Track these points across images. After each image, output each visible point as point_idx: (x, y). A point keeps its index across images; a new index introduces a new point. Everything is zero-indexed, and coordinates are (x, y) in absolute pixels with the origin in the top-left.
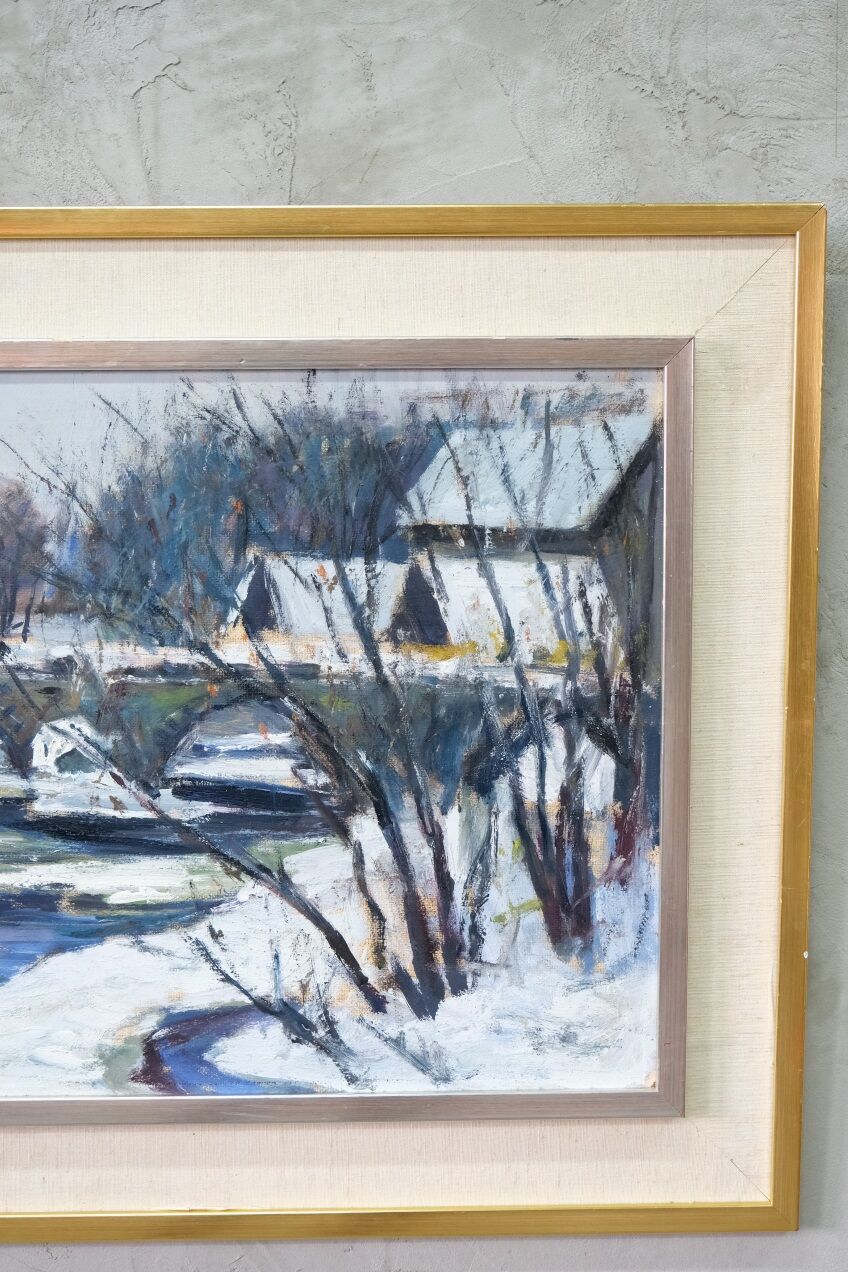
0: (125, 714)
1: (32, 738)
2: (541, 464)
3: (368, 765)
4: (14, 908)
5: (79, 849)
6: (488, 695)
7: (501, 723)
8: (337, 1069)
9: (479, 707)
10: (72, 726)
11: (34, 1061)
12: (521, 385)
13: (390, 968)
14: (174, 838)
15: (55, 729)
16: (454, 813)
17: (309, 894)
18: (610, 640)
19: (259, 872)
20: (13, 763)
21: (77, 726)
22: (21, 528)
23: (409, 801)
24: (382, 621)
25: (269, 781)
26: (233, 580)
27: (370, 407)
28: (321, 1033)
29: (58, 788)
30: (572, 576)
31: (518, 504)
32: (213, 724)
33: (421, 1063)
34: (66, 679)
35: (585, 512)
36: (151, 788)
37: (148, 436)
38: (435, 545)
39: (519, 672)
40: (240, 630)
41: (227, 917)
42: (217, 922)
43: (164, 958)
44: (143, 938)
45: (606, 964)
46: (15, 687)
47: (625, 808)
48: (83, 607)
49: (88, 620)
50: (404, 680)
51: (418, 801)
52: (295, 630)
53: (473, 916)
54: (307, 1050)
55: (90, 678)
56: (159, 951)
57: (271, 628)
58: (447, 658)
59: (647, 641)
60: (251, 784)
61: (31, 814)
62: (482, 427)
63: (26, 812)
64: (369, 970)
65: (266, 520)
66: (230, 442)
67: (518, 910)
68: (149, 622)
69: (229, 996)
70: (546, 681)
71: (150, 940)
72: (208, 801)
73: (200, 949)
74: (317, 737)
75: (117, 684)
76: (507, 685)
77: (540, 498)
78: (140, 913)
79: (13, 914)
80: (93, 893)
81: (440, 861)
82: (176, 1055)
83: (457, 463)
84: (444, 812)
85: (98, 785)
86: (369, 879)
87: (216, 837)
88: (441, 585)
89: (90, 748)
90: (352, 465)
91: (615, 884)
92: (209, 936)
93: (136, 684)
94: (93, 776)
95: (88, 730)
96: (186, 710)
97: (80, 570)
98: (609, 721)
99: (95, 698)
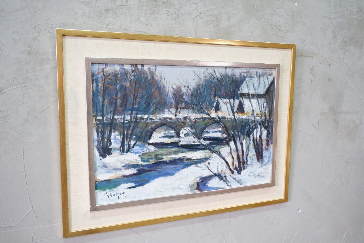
0: (196, 126)
1: (180, 131)
2: (258, 84)
3: (233, 133)
6: (250, 121)
7: (251, 125)
8: (226, 184)
9: (248, 123)
10: (187, 129)
11: (179, 188)
12: (256, 71)
13: (235, 167)
14: (203, 147)
15: (184, 129)
16: (244, 140)
17: (223, 155)
18: (267, 112)
19: (216, 152)
20: (177, 136)
22: (180, 94)
23: (238, 139)
24: (235, 109)
25: (218, 137)
26: (213, 103)
27: (235, 74)
28: (224, 178)
29: (185, 140)
30: (262, 101)
31: (255, 90)
32: (209, 127)
33: (238, 182)
34: (186, 120)
35: (264, 91)
36: (199, 139)
37: (201, 78)
38: (243, 97)
39: (254, 117)
40: (214, 111)
41: (211, 160)
42: (209, 161)
43: (200, 168)
45: (264, 163)
46: (178, 122)
47: (268, 138)
48: (189, 107)
49: (190, 110)
50: (238, 119)
51: (239, 139)
52: (222, 111)
53: (247, 157)
54: (222, 181)
55: (190, 120)
57: (219, 111)
58: (244, 115)
59: (271, 112)
60: (215, 137)
62: (250, 78)
63: (179, 144)
64: (232, 167)
65: (219, 92)
66: (213, 79)
67: (253, 156)
68: (200, 110)
69: (211, 174)
70: (258, 118)
71: (198, 165)
72: (208, 141)
73: (206, 166)
74: (225, 129)
75: (195, 121)
76: (253, 119)
77: (258, 89)
81: (242, 148)
83: (247, 83)
84: (243, 140)
85: (191, 139)
86: (232, 152)
87: (209, 147)
88: (244, 103)
89: (190, 132)
90: (232, 83)
91: (266, 150)
92: (208, 164)
93: (198, 121)
94: (190, 137)
95: (190, 129)
96: (205, 125)
97: (189, 101)
98: (266, 125)
99: (191, 124)
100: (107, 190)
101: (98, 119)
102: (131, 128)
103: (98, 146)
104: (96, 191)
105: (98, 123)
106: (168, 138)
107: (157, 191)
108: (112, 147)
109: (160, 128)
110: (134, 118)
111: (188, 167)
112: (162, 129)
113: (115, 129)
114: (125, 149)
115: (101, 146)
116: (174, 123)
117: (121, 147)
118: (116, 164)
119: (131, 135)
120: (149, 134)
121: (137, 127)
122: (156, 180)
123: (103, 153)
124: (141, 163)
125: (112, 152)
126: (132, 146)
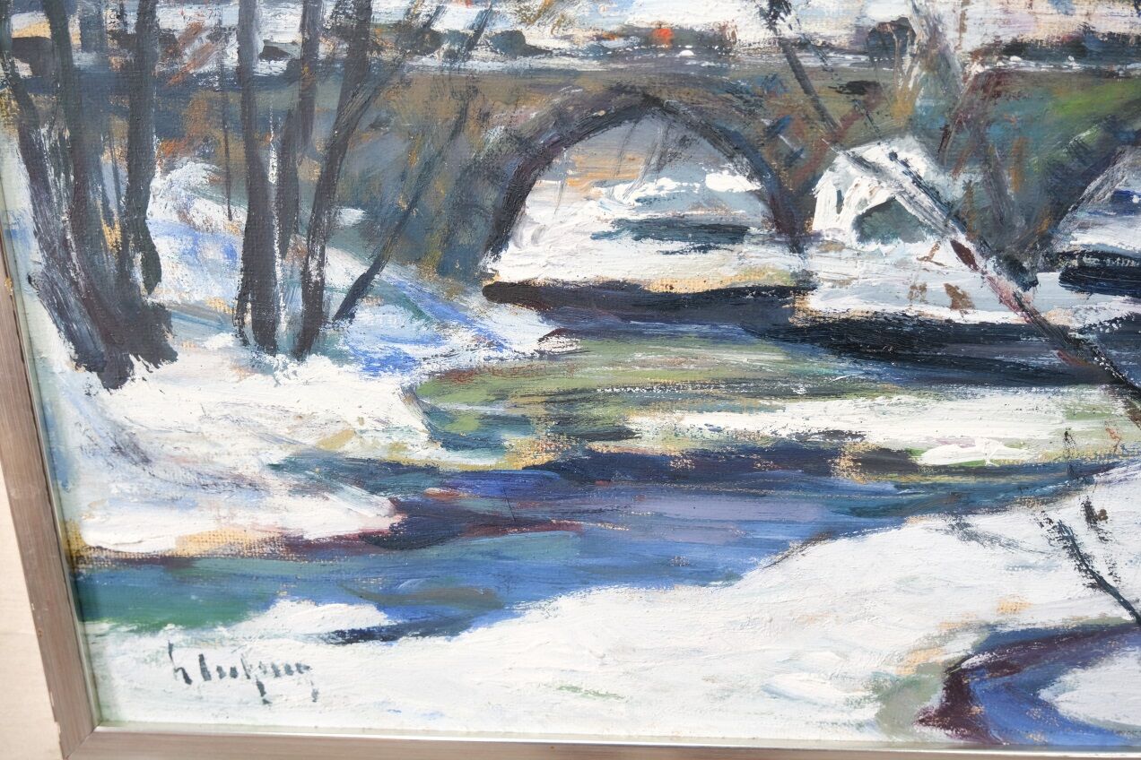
0: (994, 132)
1: (816, 179)
4: (760, 469)
5: (879, 374)
10: (893, 156)
11: (771, 692)
14: (1052, 359)
15: (860, 161)
20: (778, 225)
21: (902, 156)
29: (854, 270)
34: (891, 64)
36: (1023, 270)
41: (1119, 490)
42: (1099, 497)
43: (999, 550)
44: (970, 519)
46: (793, 83)
55: (937, 62)
56: (993, 540)
61: (801, 315)
63: (793, 310)
69: (1101, 609)
71: (982, 522)
72: (1122, 294)
73: (1064, 538)
75: (988, 75)
78: (971, 481)
79: (755, 478)
80: (895, 448)
82: (996, 691)
85: (928, 264)
87: (1123, 356)
89: (922, 197)
92: (1084, 518)
93: (1023, 75)
94: (920, 248)
95: (921, 164)
96: (1112, 125)
99: (942, 103)
100: (172, 633)
101: (15, 35)
102: (320, 134)
103: (53, 283)
104: (95, 628)
105: (24, 70)
106: (677, 245)
107: (575, 689)
108: (165, 294)
109: (602, 139)
110: (340, 31)
111: (875, 528)
112: (620, 156)
113: (180, 141)
114: (275, 322)
115: (74, 283)
116: (749, 98)
117: (242, 298)
118: (216, 445)
119: (326, 193)
120: (490, 197)
121: (375, 126)
122: (567, 604)
123: (99, 342)
124: (422, 451)
125: (170, 340)
126: (335, 303)
